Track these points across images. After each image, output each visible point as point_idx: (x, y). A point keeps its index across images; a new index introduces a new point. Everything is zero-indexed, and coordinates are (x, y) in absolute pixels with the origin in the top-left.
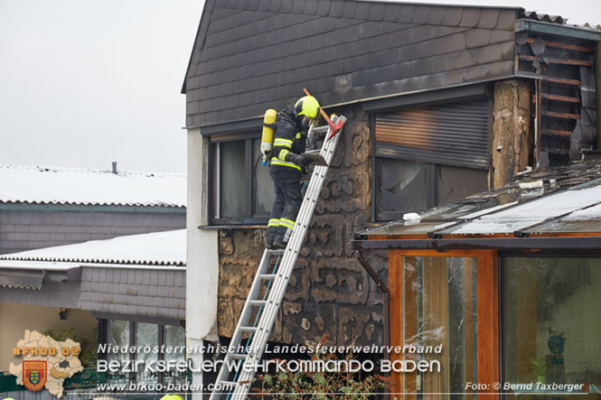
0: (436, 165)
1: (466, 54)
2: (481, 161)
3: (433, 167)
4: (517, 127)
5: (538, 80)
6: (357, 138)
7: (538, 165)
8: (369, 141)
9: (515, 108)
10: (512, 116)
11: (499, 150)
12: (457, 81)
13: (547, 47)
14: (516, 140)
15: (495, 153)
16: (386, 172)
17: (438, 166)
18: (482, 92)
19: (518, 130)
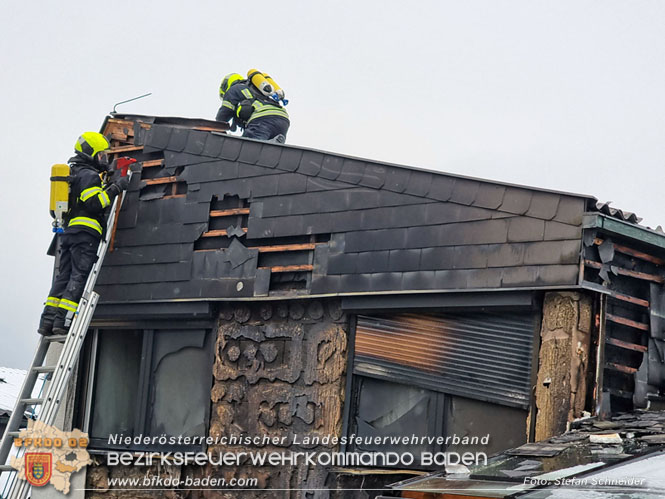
0: (446, 394)
1: (508, 249)
2: (518, 397)
3: (441, 398)
4: (574, 355)
5: (605, 295)
6: (326, 346)
7: (598, 411)
8: (344, 352)
9: (574, 329)
10: (569, 340)
11: (547, 385)
12: (492, 284)
13: (617, 253)
14: (573, 372)
15: (539, 387)
16: (366, 398)
17: (449, 397)
18: (530, 303)
19: (575, 360)
